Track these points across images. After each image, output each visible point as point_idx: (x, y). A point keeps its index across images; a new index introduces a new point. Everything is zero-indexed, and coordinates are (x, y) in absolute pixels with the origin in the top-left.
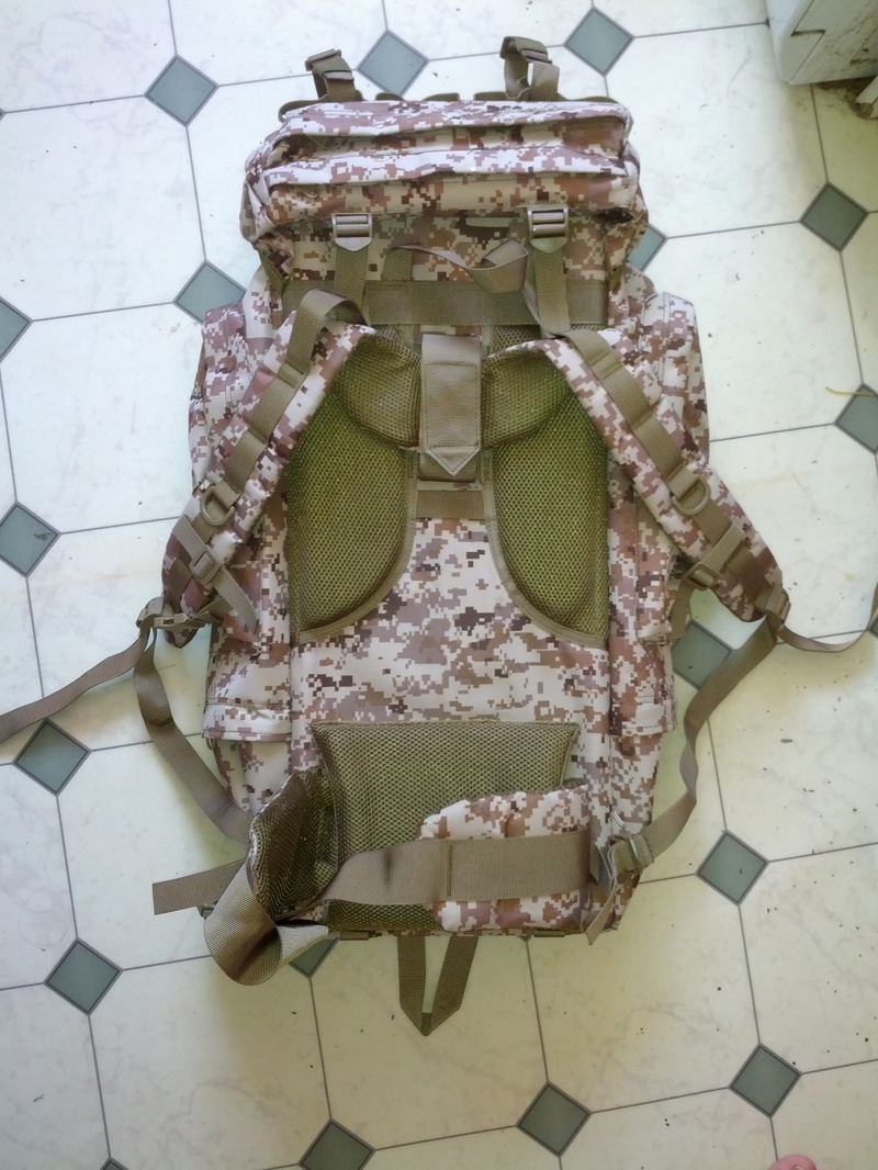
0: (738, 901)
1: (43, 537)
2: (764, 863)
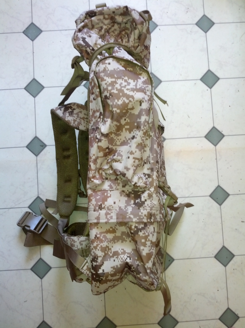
0: (225, 266)
1: (42, 146)
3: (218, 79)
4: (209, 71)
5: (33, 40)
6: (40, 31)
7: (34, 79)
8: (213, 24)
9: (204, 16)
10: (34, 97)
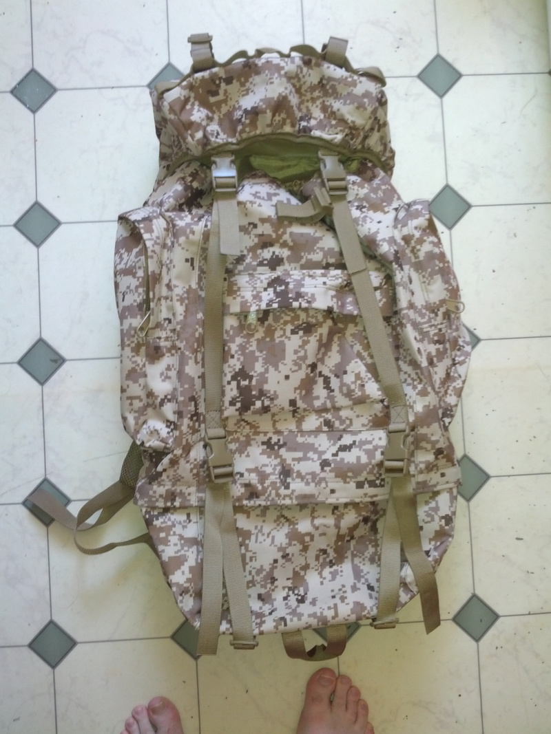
0: (477, 640)
1: (55, 361)
2: (496, 617)
3: (469, 206)
4: (447, 187)
5: (34, 111)
6: (51, 90)
7: (37, 205)
8: (459, 76)
9: (438, 56)
10: (38, 245)
